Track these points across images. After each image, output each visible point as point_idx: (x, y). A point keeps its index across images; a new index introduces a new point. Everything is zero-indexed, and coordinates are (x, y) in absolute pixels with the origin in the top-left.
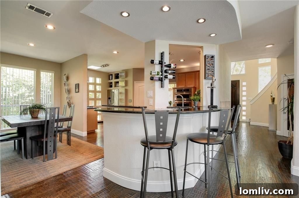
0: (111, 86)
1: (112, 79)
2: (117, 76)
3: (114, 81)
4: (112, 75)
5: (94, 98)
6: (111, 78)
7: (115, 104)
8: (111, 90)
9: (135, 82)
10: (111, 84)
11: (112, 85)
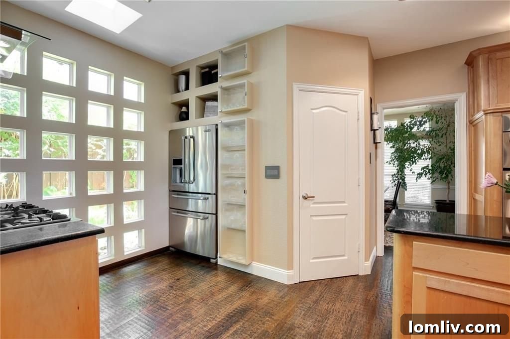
0: (184, 117)
1: (187, 88)
2: (209, 75)
3: (194, 93)
4: (187, 74)
5: (112, 159)
6: (182, 85)
7: (197, 186)
8: (182, 131)
9: (296, 87)
10: (184, 109)
11: (187, 114)
